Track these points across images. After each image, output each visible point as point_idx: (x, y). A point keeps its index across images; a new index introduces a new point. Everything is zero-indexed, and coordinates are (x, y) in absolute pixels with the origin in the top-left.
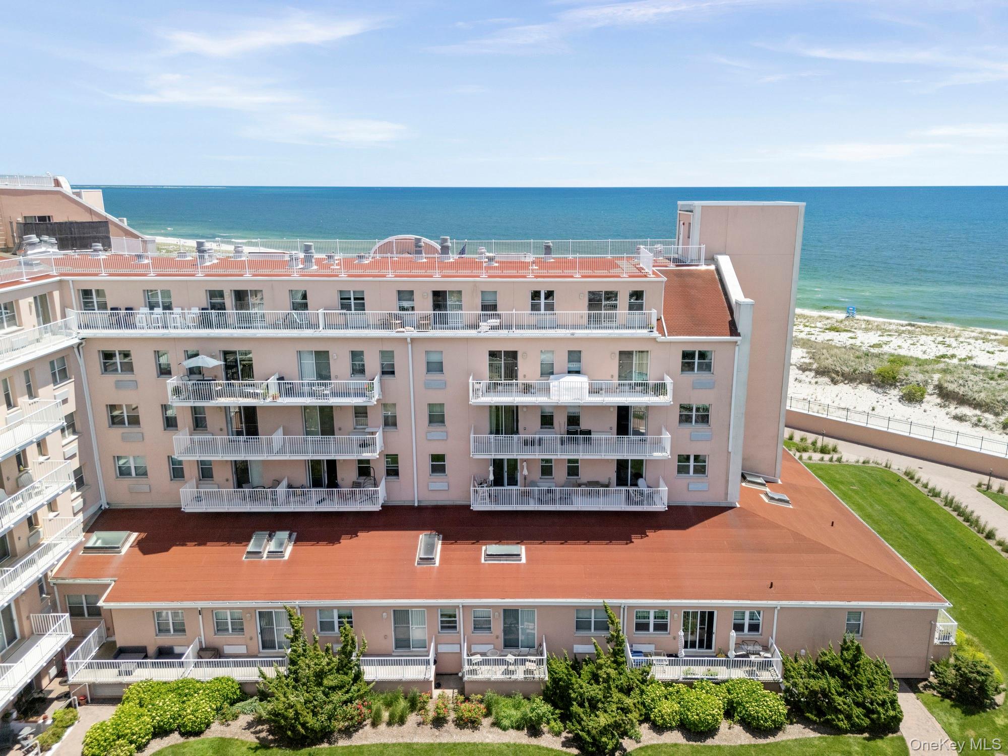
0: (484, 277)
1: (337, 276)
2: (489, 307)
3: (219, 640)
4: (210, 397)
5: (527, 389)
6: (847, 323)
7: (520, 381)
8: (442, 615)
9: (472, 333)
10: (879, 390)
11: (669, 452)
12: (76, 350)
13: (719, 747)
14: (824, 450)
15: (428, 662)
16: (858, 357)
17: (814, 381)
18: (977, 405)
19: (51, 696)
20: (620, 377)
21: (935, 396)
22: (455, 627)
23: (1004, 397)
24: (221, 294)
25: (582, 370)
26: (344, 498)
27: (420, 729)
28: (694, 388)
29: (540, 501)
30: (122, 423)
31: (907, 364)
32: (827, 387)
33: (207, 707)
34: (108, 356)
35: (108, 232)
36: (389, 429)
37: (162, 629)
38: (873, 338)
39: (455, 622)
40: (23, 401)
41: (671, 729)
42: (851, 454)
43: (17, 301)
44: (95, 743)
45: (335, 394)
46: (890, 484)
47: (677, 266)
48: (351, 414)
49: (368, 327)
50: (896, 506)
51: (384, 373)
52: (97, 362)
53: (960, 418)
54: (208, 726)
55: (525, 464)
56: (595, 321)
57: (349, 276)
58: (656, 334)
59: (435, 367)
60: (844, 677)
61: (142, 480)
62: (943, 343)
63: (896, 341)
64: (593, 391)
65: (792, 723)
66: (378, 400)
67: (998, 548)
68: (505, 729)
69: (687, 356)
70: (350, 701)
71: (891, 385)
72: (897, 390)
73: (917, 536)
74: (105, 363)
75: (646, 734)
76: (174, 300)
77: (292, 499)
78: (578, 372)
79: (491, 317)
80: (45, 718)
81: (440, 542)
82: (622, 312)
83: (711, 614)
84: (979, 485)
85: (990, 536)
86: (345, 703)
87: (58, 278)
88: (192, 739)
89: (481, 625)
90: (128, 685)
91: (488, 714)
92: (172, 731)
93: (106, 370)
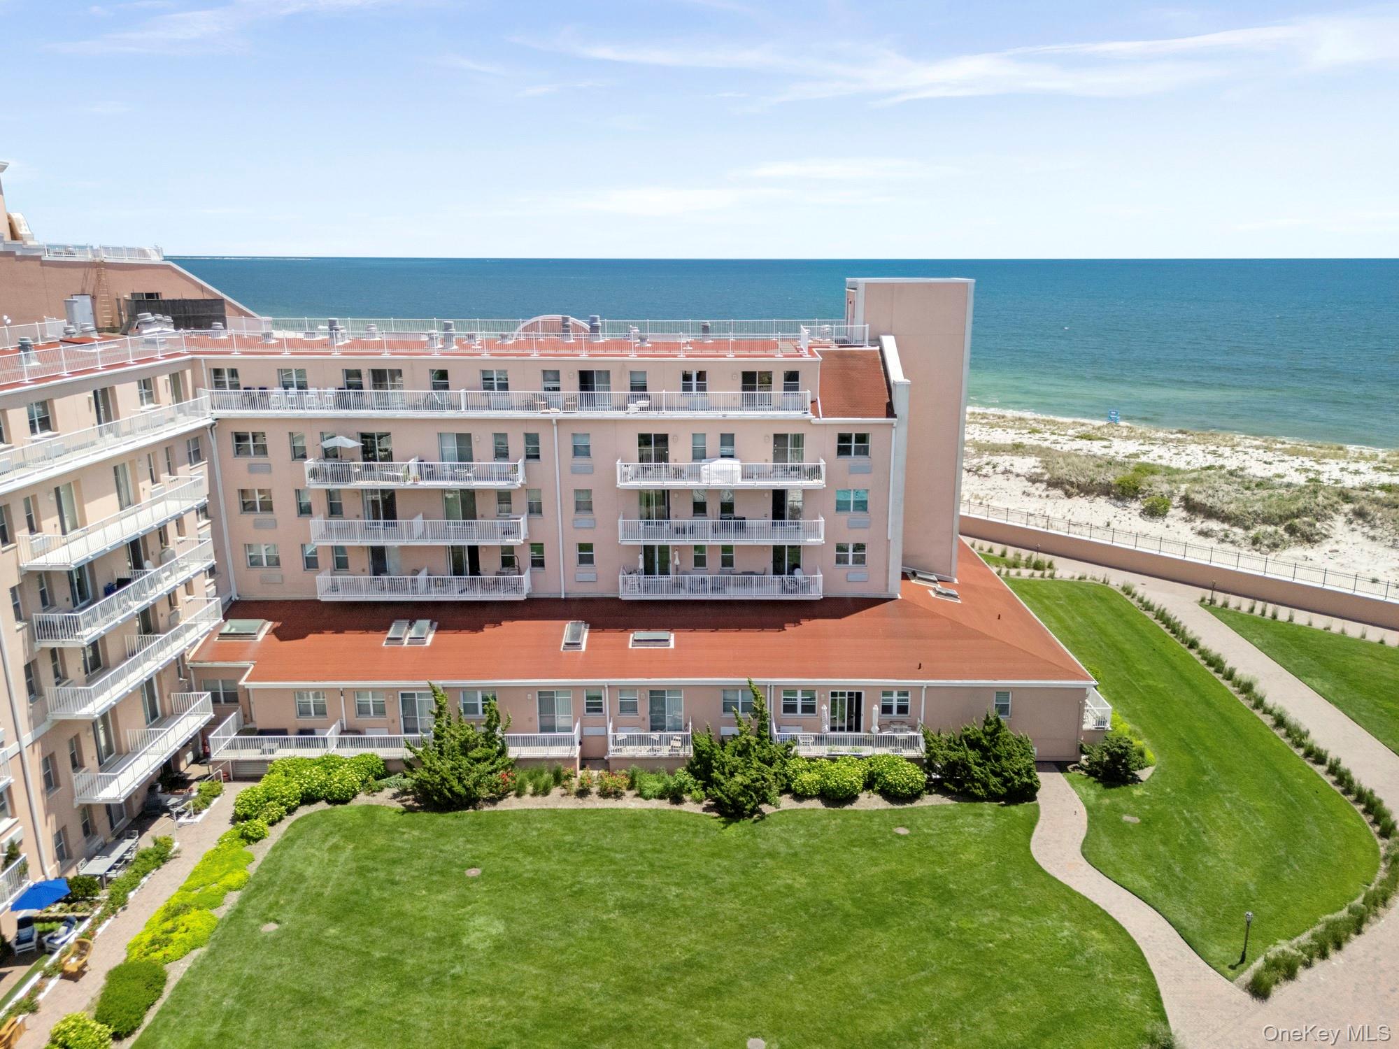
0: (633, 356)
1: (479, 355)
2: (639, 387)
3: (360, 722)
4: (349, 480)
5: (678, 474)
6: (1106, 430)
7: (671, 464)
8: (588, 698)
9: (620, 414)
10: (1119, 504)
11: (823, 537)
12: (209, 431)
13: (856, 811)
14: (1037, 566)
15: (573, 744)
16: (1099, 466)
17: (1044, 494)
18: (1225, 518)
19: (189, 778)
20: (776, 459)
21: (1181, 509)
22: (601, 710)
23: (1255, 508)
24: (358, 374)
25: (736, 454)
26: (486, 587)
27: (563, 799)
28: (850, 473)
29: (691, 590)
30: (254, 509)
31: (1153, 473)
32: (1060, 501)
33: (353, 778)
34: (240, 438)
35: (224, 311)
36: (533, 516)
37: (304, 712)
38: (1132, 447)
39: (600, 704)
40: (165, 476)
41: (811, 797)
42: (1067, 570)
43: (155, 378)
44: (247, 803)
45: (477, 478)
46: (1101, 599)
47: (840, 347)
48: (495, 499)
49: (512, 408)
50: (1100, 619)
51: (528, 457)
52: (230, 443)
53: (1205, 534)
54: (354, 795)
55: (676, 553)
56: (749, 403)
57: (492, 355)
58: (810, 416)
59: (581, 451)
60: (984, 750)
61: (275, 570)
62: (1214, 453)
63: (1157, 451)
64: (746, 475)
65: (931, 793)
66: (522, 485)
67: (1198, 657)
68: (646, 798)
69: (844, 438)
70: (495, 771)
71: (1132, 497)
72: (1139, 503)
73: (1114, 646)
74: (238, 446)
75: (786, 802)
76: (309, 379)
77: (433, 589)
78: (731, 457)
79: (641, 397)
80: (191, 790)
81: (587, 630)
82: (777, 390)
83: (859, 695)
84: (1203, 600)
85: (1193, 645)
86: (490, 773)
87: (190, 357)
88: (339, 806)
89: (628, 707)
90: (271, 762)
91: (630, 788)
92: (318, 800)
93: (238, 453)
